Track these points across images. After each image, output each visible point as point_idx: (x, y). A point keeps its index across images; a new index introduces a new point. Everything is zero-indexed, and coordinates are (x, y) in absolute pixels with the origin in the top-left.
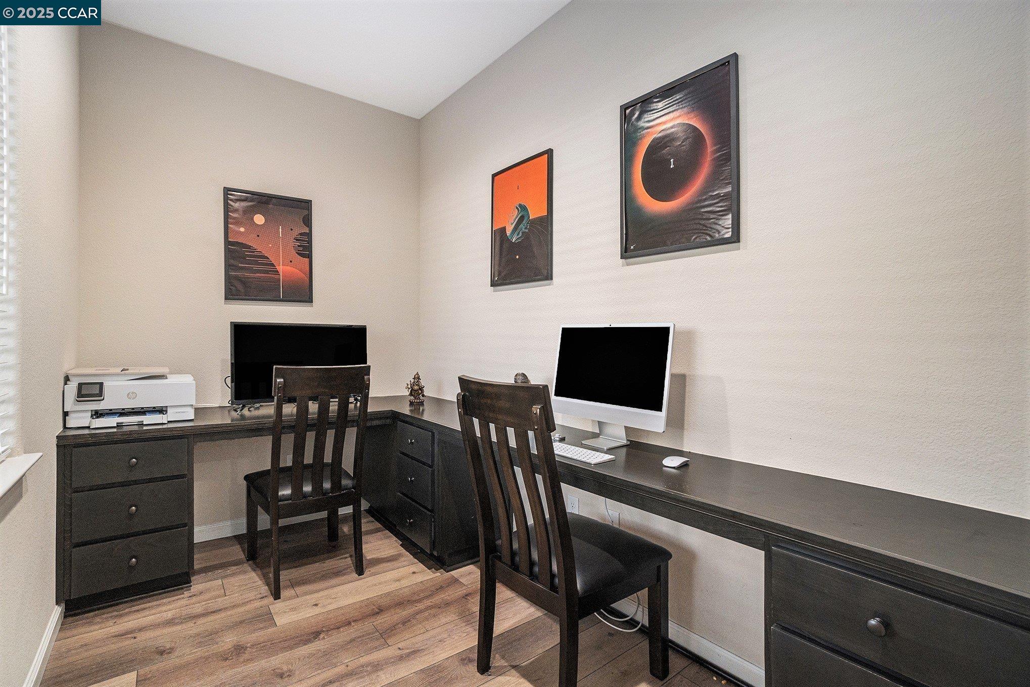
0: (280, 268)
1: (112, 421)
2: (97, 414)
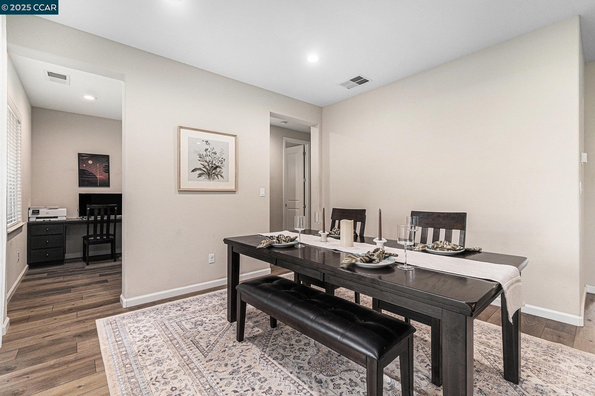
0: (98, 177)
1: (42, 220)
2: (37, 218)
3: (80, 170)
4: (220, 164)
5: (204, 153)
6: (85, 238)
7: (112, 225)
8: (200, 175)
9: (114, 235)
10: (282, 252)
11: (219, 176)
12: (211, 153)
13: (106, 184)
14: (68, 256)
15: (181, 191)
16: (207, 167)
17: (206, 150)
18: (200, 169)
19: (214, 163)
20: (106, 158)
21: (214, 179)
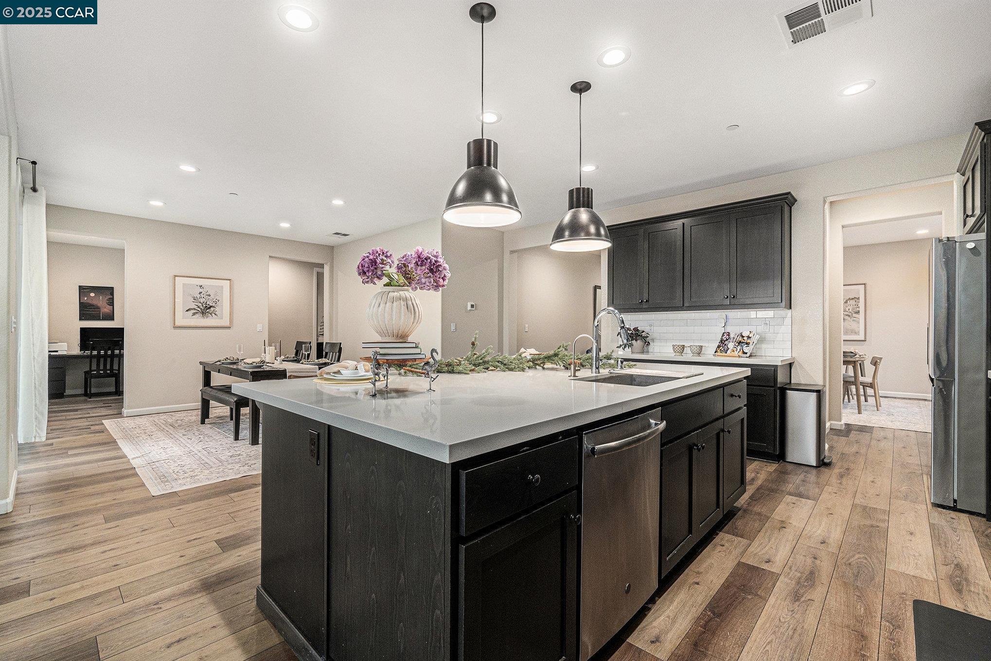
0: (101, 309)
3: (80, 303)
4: (214, 305)
5: (198, 296)
6: (86, 373)
7: (116, 360)
8: (194, 314)
9: (119, 370)
10: (229, 366)
11: (213, 314)
12: (205, 295)
13: (111, 317)
14: (68, 392)
15: (175, 327)
16: (202, 307)
17: (200, 293)
18: (195, 309)
19: (208, 303)
20: (111, 290)
21: (207, 317)
